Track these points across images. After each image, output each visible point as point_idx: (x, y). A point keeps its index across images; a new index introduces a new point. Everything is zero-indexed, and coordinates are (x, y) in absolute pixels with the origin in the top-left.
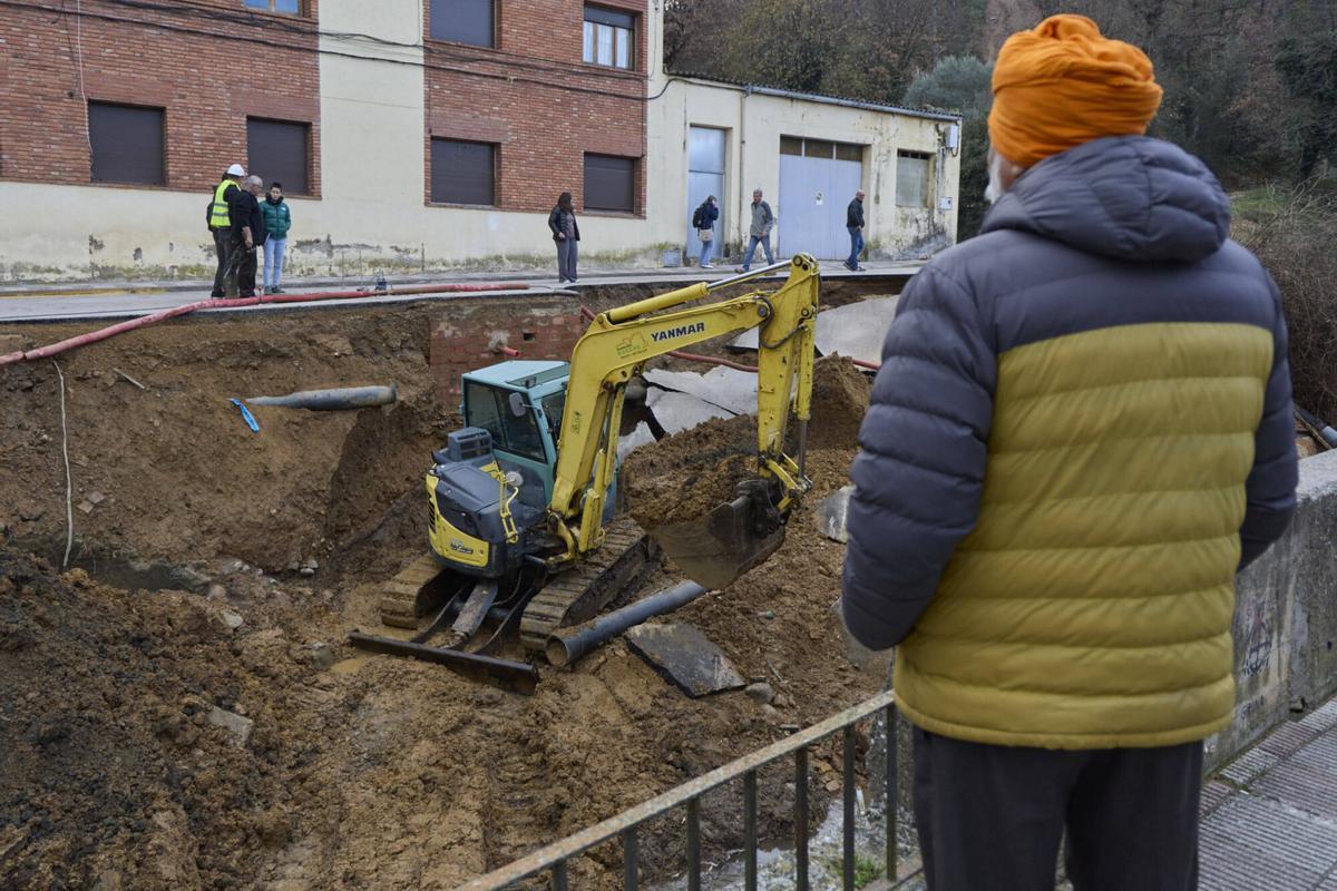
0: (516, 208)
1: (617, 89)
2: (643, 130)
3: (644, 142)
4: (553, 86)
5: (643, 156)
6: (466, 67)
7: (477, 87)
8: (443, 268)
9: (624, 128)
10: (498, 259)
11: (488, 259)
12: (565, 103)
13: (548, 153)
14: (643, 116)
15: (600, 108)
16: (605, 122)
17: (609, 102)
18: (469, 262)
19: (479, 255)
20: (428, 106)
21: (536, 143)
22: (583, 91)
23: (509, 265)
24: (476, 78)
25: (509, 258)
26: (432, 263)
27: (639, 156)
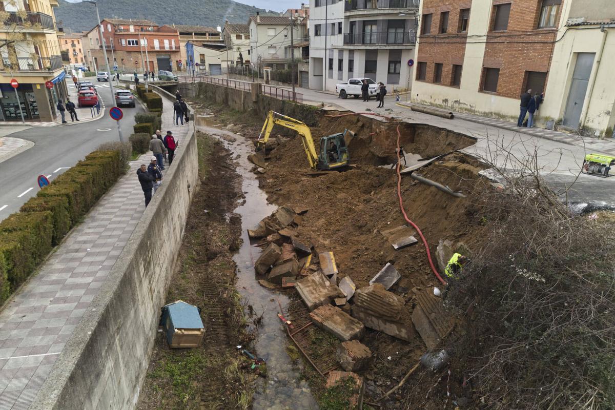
0: (499, 94)
1: (543, 40)
2: (550, 58)
3: (549, 65)
4: (519, 43)
5: (548, 72)
6: (496, 40)
7: (497, 48)
8: (478, 114)
9: (543, 58)
10: (491, 113)
11: (489, 113)
12: (522, 50)
13: (513, 72)
14: (552, 52)
15: (535, 50)
16: (535, 56)
17: (538, 46)
18: (485, 113)
19: (487, 111)
20: (484, 57)
21: (510, 68)
22: (529, 43)
23: (494, 116)
24: (497, 44)
25: (494, 114)
26: (476, 112)
27: (546, 72)
